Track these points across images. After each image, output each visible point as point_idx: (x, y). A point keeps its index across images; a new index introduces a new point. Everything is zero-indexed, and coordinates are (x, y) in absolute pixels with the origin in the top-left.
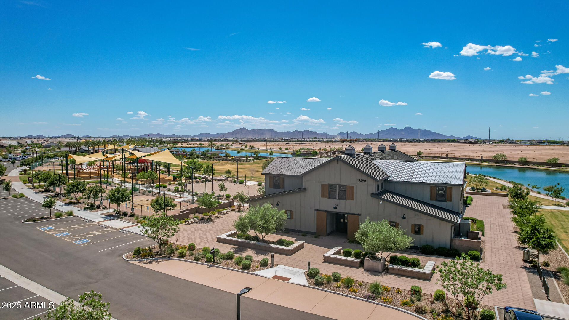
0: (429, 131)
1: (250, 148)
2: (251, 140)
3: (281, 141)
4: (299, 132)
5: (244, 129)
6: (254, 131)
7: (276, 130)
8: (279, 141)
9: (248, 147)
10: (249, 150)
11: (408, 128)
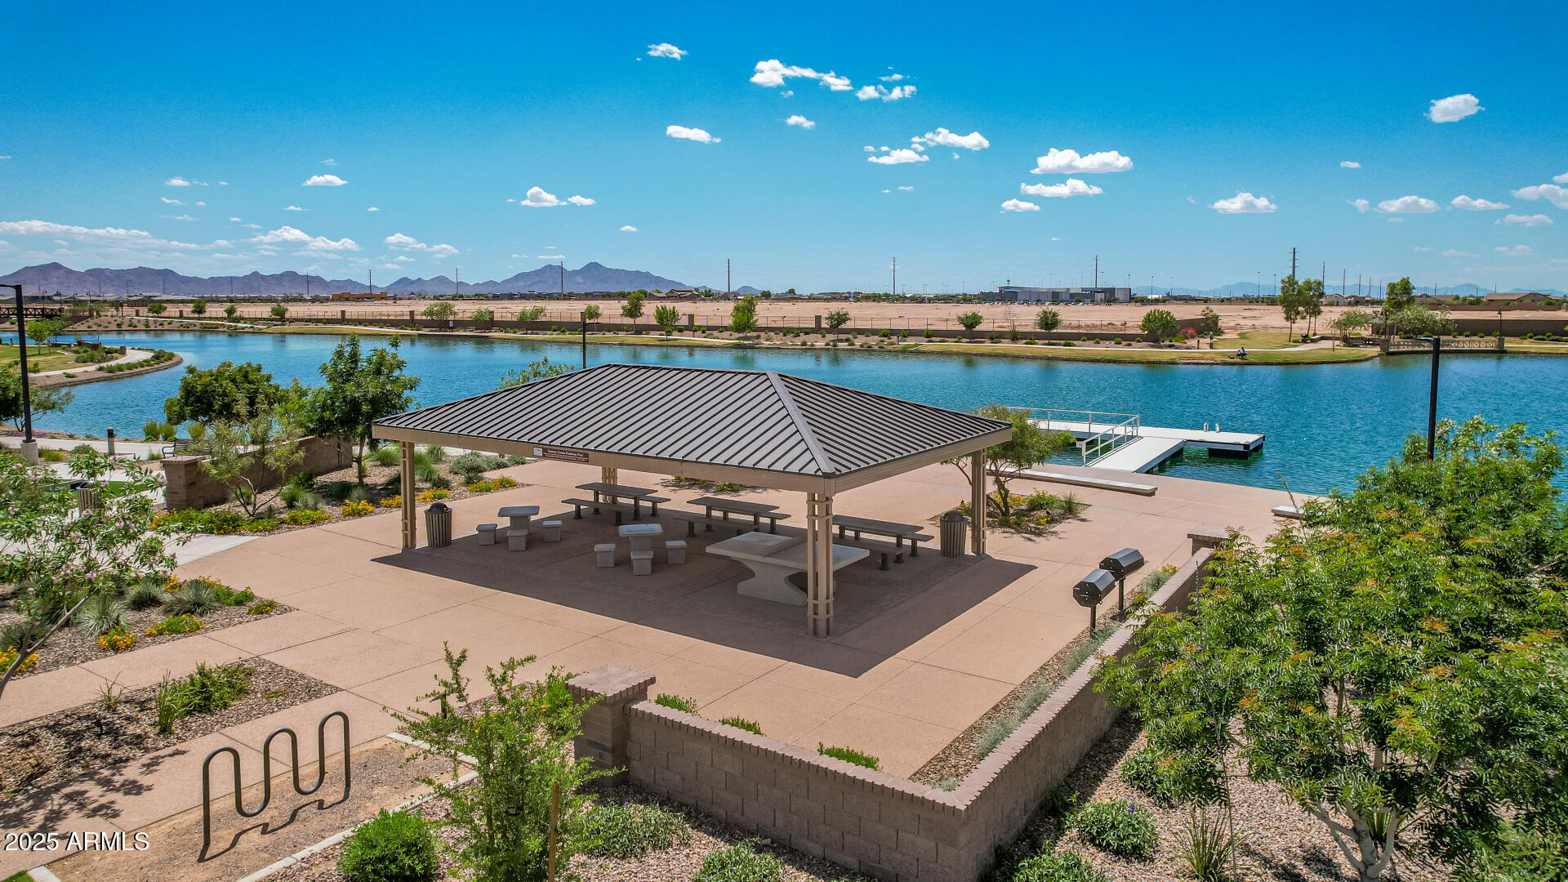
0: (647, 274)
4: (264, 277)
5: (56, 266)
11: (593, 267)
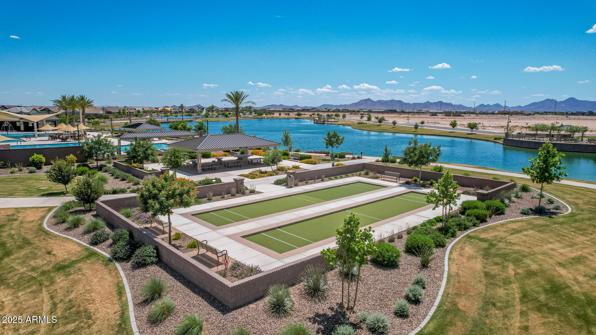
1: (377, 120)
2: (377, 110)
3: (417, 113)
4: (431, 103)
5: (369, 99)
6: (380, 102)
7: (404, 101)
8: (414, 113)
9: (373, 119)
10: (374, 125)
